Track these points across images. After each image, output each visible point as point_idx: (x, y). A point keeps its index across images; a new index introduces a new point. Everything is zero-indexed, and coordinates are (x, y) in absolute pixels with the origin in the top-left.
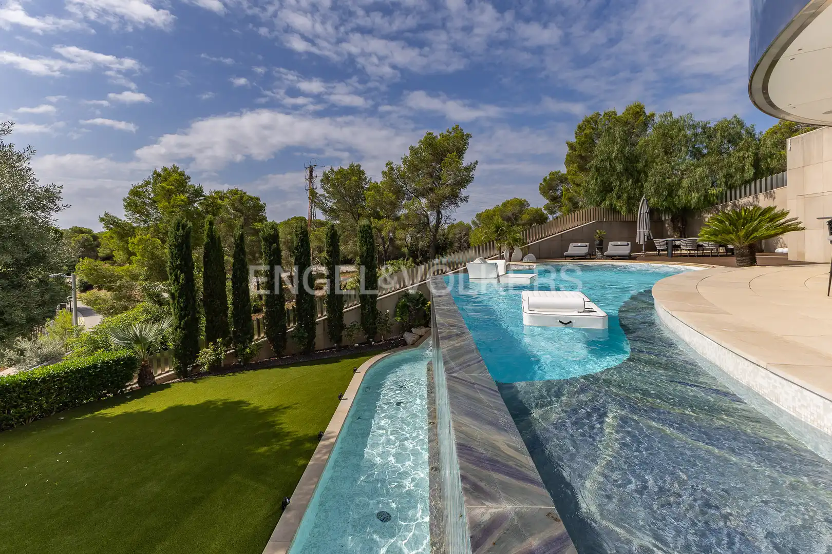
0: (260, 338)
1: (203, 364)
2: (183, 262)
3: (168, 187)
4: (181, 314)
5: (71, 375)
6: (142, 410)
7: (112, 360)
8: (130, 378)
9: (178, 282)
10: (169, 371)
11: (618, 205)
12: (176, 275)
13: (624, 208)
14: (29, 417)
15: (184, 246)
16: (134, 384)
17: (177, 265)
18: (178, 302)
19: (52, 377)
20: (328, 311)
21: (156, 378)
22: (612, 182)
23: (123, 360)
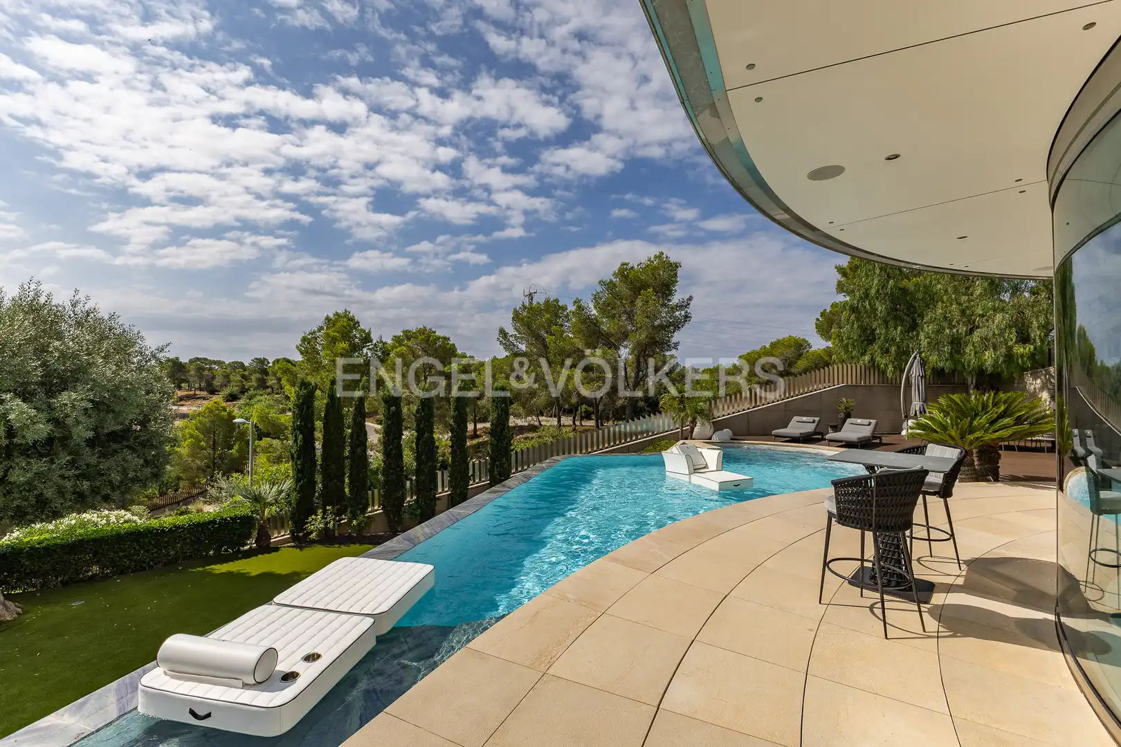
0: (375, 509)
1: (311, 532)
2: (303, 424)
3: (333, 334)
4: (297, 476)
5: (193, 529)
6: (242, 571)
7: (231, 518)
8: (249, 537)
9: (297, 443)
10: (285, 534)
11: (882, 361)
12: (296, 436)
13: (890, 368)
14: (159, 562)
15: (305, 406)
16: (251, 543)
17: (297, 426)
18: (296, 463)
19: (178, 527)
20: (450, 486)
21: (272, 541)
22: (875, 330)
23: (239, 518)
